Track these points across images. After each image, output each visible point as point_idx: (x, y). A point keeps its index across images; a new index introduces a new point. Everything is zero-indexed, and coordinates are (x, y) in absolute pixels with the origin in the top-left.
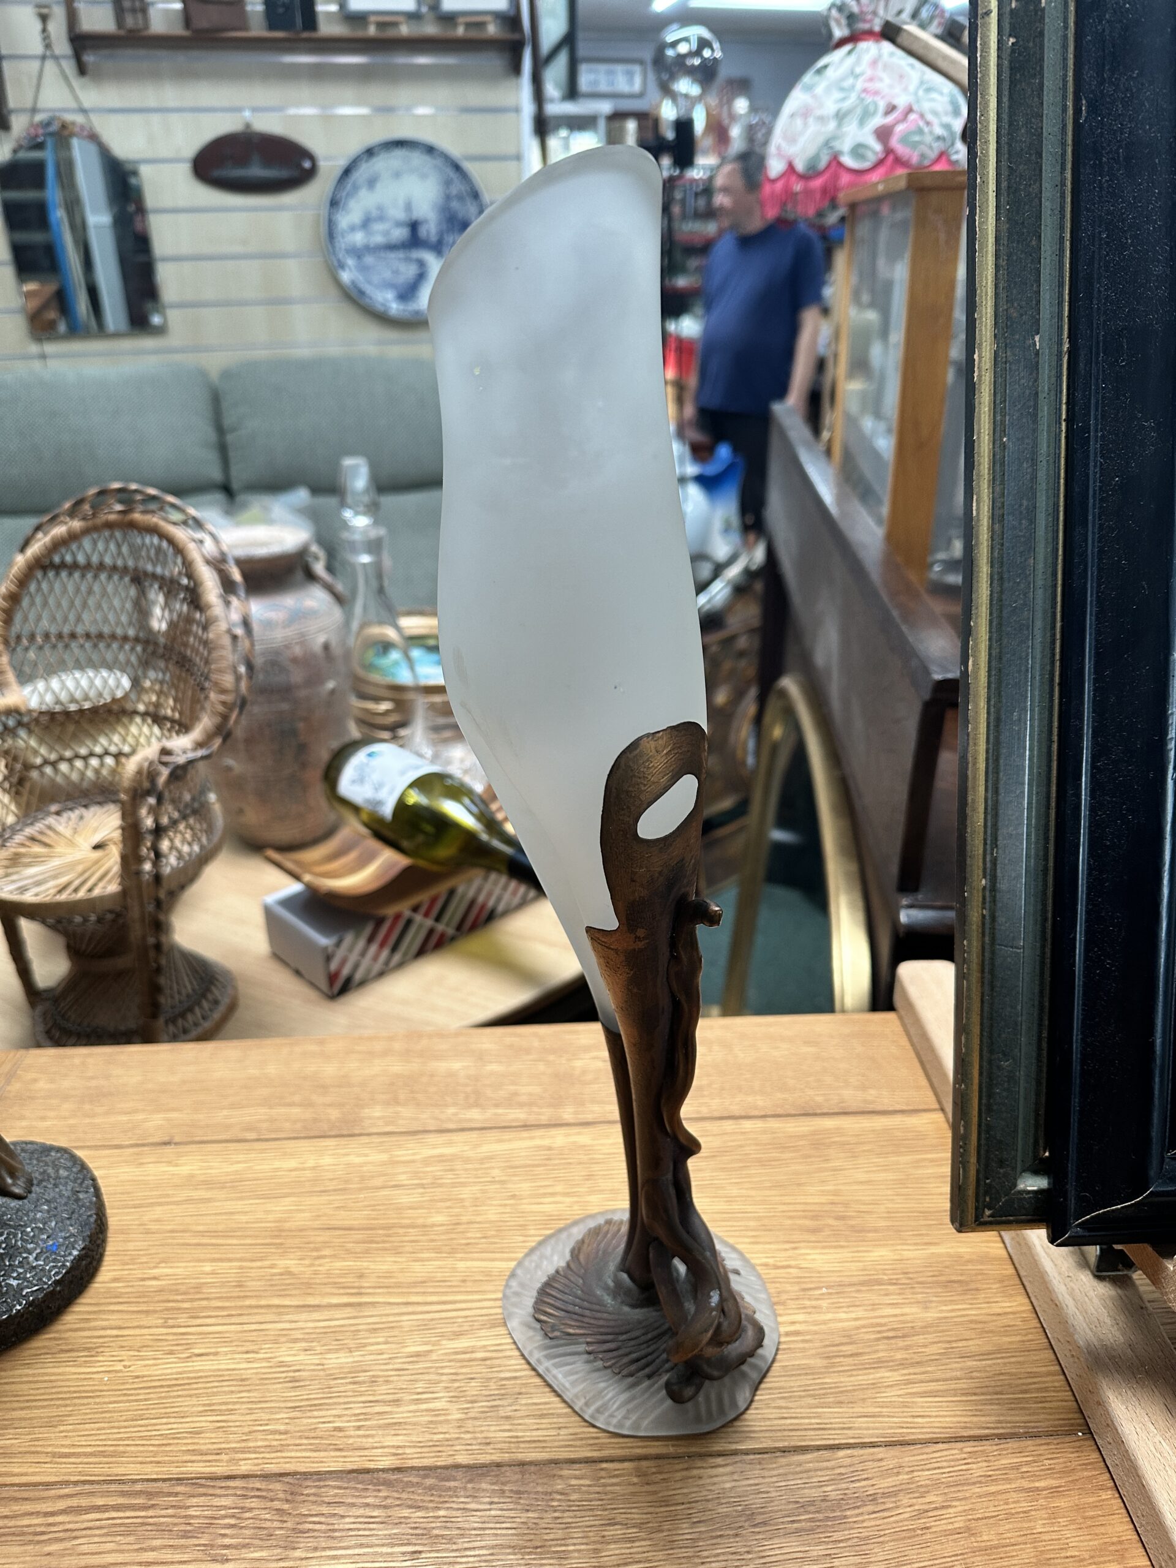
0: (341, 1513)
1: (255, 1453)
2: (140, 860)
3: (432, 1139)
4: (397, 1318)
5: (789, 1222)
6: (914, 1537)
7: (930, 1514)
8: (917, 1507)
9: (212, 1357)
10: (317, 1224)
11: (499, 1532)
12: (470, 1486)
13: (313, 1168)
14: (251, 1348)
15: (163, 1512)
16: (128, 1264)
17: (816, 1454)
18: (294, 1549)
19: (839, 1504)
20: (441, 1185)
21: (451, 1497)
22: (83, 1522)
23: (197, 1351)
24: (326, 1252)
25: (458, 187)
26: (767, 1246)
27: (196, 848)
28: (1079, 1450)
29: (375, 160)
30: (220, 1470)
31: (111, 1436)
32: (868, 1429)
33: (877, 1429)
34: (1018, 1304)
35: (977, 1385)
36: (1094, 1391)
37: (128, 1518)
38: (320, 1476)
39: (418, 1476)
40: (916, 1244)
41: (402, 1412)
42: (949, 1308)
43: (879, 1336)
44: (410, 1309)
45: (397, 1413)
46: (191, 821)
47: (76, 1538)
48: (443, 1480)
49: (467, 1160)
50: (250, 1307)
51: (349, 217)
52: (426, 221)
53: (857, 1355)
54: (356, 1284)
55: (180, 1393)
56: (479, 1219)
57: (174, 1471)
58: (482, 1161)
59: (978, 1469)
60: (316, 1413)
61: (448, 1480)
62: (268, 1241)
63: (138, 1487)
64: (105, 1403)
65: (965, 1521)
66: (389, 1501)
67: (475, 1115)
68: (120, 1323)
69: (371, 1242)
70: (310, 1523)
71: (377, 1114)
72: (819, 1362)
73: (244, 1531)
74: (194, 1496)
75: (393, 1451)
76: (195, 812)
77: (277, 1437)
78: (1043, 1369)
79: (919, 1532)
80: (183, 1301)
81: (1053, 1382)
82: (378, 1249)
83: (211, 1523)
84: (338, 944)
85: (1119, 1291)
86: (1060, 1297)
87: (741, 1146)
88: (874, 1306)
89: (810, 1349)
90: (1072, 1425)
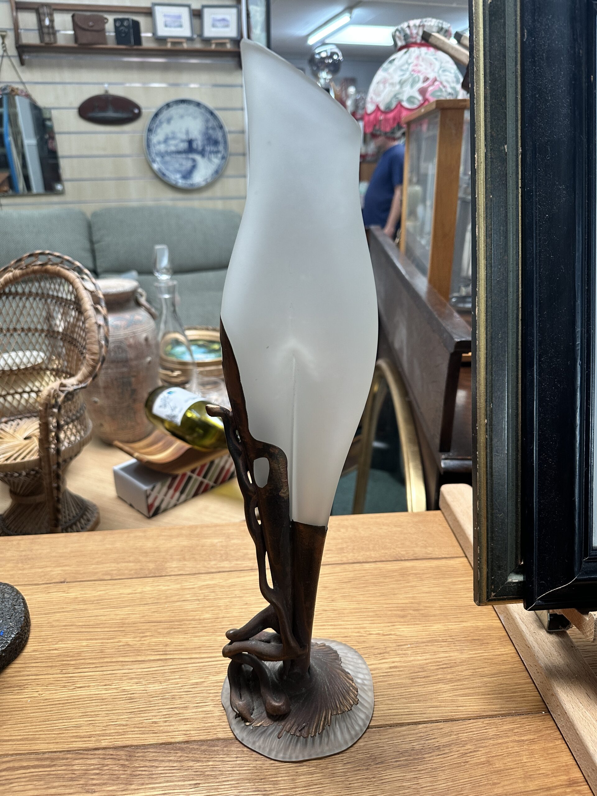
0: (156, 765)
1: (110, 736)
2: (49, 443)
3: (203, 577)
4: (186, 666)
5: (390, 613)
6: (460, 767)
7: (468, 755)
8: (461, 752)
9: (86, 688)
10: (142, 620)
11: (241, 772)
12: (225, 749)
13: (140, 593)
14: (108, 683)
15: (60, 768)
16: (41, 643)
17: (407, 727)
18: (131, 784)
19: (420, 751)
20: (207, 600)
21: (215, 755)
22: (16, 775)
23: (78, 685)
24: (148, 634)
25: (212, 123)
26: (379, 625)
27: (78, 438)
28: (543, 720)
29: (170, 109)
30: (91, 745)
31: (31, 730)
32: (434, 713)
33: (438, 713)
34: (509, 649)
35: (490, 690)
36: (550, 688)
37: (41, 772)
38: (145, 746)
39: (197, 745)
40: (455, 622)
41: (189, 713)
42: (474, 652)
43: (438, 667)
44: (193, 661)
45: (186, 713)
46: (76, 423)
47: (11, 783)
48: (211, 746)
49: (223, 587)
50: (107, 662)
51: (158, 137)
52: (196, 140)
53: (427, 677)
54: (164, 650)
55: (69, 707)
56: (228, 615)
57: (66, 747)
58: (229, 587)
59: (492, 732)
60: (142, 715)
61: (214, 746)
62: (117, 629)
63: (46, 756)
64: (28, 713)
65: (486, 758)
66: (182, 758)
67: (226, 565)
68: (36, 673)
69: (171, 628)
70: (140, 771)
71: (174, 566)
72: (408, 681)
73: (103, 776)
74: (76, 759)
75: (184, 732)
76: (77, 418)
77: (122, 727)
78: (523, 681)
79: (463, 764)
80: (71, 660)
81: (529, 687)
82: (175, 632)
83: (85, 773)
84: (152, 489)
85: (561, 639)
86: (530, 643)
87: (364, 576)
88: (435, 653)
89: (402, 675)
90: (539, 708)
